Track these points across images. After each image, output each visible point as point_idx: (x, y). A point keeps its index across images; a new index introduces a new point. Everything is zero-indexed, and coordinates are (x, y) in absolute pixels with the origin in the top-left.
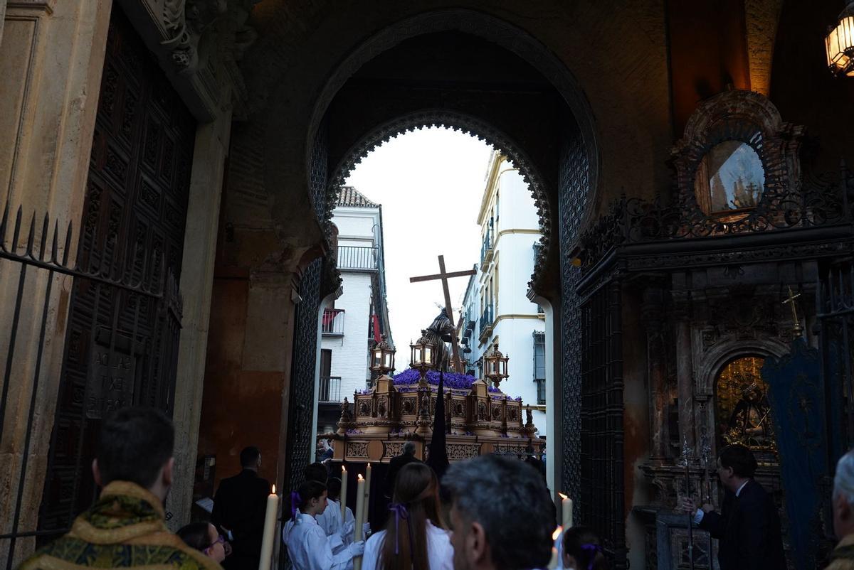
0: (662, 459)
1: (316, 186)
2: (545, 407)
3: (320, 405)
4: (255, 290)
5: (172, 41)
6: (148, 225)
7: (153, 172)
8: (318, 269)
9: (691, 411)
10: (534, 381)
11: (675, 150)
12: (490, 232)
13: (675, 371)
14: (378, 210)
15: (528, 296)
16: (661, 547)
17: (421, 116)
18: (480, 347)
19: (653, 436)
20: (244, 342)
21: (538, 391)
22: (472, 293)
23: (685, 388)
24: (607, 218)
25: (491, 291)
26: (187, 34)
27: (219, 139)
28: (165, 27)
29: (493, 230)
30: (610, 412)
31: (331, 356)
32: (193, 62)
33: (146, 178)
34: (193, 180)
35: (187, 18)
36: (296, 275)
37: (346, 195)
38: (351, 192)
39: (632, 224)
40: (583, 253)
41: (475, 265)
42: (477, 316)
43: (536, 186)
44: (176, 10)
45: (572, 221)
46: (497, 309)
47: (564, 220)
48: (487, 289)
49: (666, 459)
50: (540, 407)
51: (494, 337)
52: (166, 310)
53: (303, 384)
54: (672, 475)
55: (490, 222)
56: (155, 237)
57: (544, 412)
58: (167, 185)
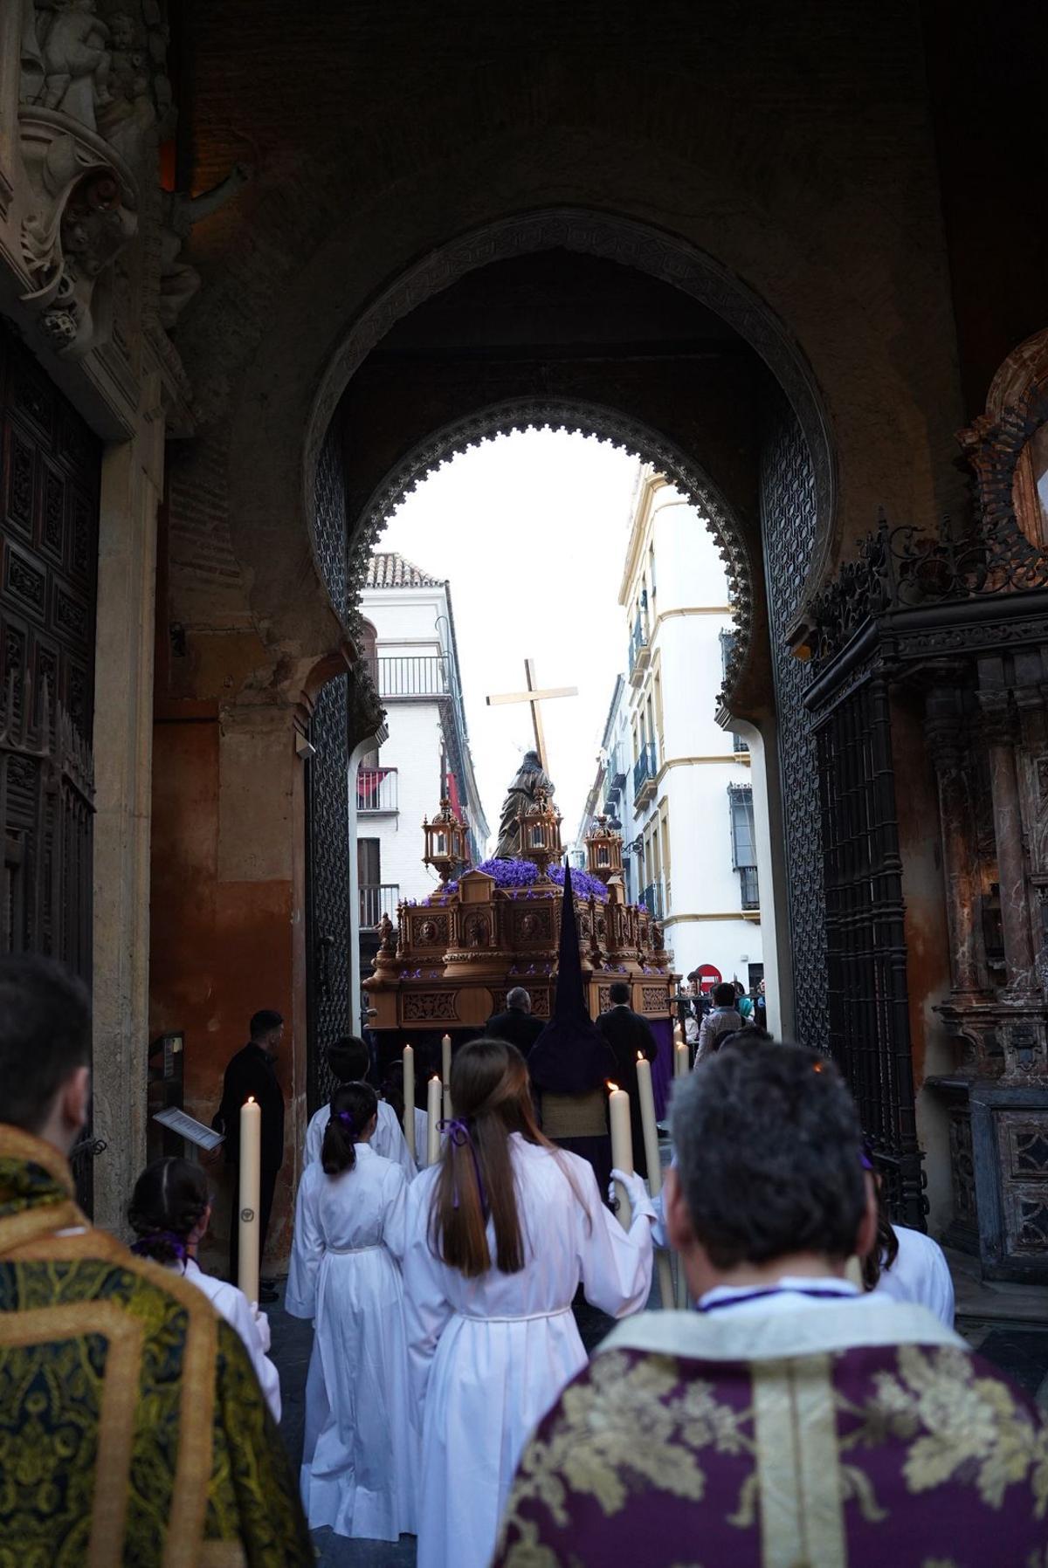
0: (974, 992)
1: (327, 548)
2: (758, 914)
3: (362, 935)
4: (232, 740)
5: (41, 292)
6: (25, 631)
7: (29, 536)
8: (342, 695)
9: (1022, 904)
10: (734, 870)
11: (971, 437)
12: (643, 616)
13: (991, 835)
14: (442, 591)
15: (718, 720)
16: (980, 1145)
17: (506, 412)
18: (636, 818)
19: (956, 952)
20: (218, 830)
21: (742, 888)
22: (617, 725)
23: (1010, 865)
24: (855, 568)
25: (649, 719)
26: (69, 280)
27: (145, 472)
28: (26, 269)
29: (646, 612)
30: (880, 915)
31: (379, 849)
32: (83, 331)
33: (15, 547)
34: (102, 547)
35: (66, 251)
36: (301, 707)
37: (386, 567)
38: (394, 562)
39: (901, 575)
40: (813, 634)
41: (619, 676)
42: (627, 765)
43: (721, 523)
44: (45, 235)
45: (790, 580)
46: (662, 750)
47: (775, 580)
48: (642, 717)
49: (981, 992)
50: (746, 915)
51: (659, 798)
52: (58, 778)
53: (329, 900)
54: (994, 1019)
55: (641, 599)
56: (42, 653)
57: (757, 922)
58: (56, 559)
